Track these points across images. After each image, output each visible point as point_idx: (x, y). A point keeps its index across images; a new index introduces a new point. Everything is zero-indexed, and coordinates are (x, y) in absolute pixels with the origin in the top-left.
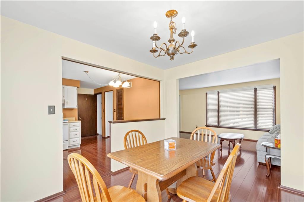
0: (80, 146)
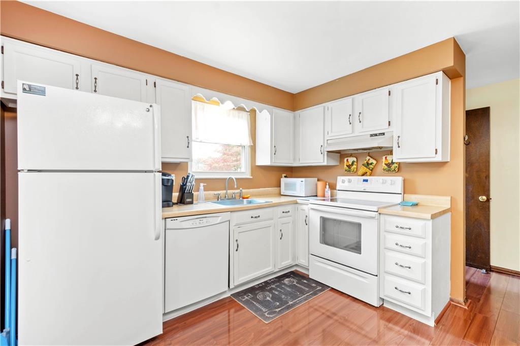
0: (432, 324)
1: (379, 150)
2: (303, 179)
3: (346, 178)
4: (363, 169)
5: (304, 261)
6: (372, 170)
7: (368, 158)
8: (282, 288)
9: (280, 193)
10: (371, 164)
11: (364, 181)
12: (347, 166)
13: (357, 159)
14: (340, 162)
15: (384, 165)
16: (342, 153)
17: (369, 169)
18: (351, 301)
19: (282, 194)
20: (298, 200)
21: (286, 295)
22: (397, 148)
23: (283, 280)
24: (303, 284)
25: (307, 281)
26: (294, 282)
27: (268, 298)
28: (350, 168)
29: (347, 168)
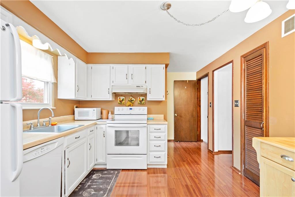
0: (166, 167)
1: (136, 94)
2: (95, 109)
3: (121, 108)
4: (129, 103)
5: (102, 160)
6: (133, 104)
7: (131, 97)
8: (96, 182)
9: (74, 118)
10: (133, 100)
11: (130, 109)
12: (120, 101)
13: (125, 97)
14: (115, 99)
15: (138, 101)
16: (116, 94)
17: (132, 103)
18: (135, 172)
19: (75, 119)
20: (97, 122)
21: (102, 185)
22: (149, 94)
23: (92, 177)
24: (105, 174)
25: (106, 171)
26: (100, 175)
27: (92, 193)
28: (121, 102)
29: (120, 102)
